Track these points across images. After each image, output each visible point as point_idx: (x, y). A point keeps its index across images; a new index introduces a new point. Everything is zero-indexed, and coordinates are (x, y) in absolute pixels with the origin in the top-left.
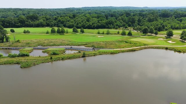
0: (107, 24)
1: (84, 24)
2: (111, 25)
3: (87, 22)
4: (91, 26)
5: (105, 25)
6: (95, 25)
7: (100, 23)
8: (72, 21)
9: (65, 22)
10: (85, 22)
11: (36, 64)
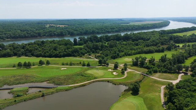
0: (73, 52)
1: (52, 53)
2: (77, 53)
3: (54, 51)
4: (58, 55)
5: (71, 53)
6: (62, 54)
7: (66, 52)
8: (40, 49)
9: (33, 50)
10: (53, 51)
11: (2, 108)
